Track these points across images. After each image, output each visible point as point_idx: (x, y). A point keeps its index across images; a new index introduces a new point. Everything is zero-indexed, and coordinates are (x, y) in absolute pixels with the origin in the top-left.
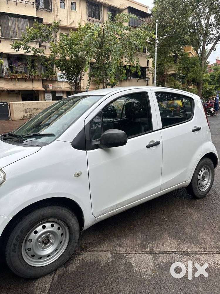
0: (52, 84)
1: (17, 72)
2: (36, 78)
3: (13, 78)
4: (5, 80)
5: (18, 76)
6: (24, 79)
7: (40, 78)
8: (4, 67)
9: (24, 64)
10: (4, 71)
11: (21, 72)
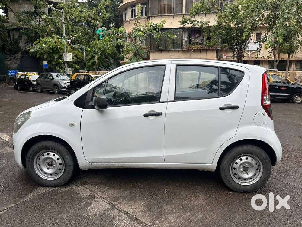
0: (226, 54)
1: (194, 44)
2: (211, 48)
3: (190, 50)
4: (182, 52)
5: (194, 47)
6: (199, 50)
7: (214, 48)
8: (184, 40)
9: (201, 36)
10: (183, 43)
11: (197, 44)
